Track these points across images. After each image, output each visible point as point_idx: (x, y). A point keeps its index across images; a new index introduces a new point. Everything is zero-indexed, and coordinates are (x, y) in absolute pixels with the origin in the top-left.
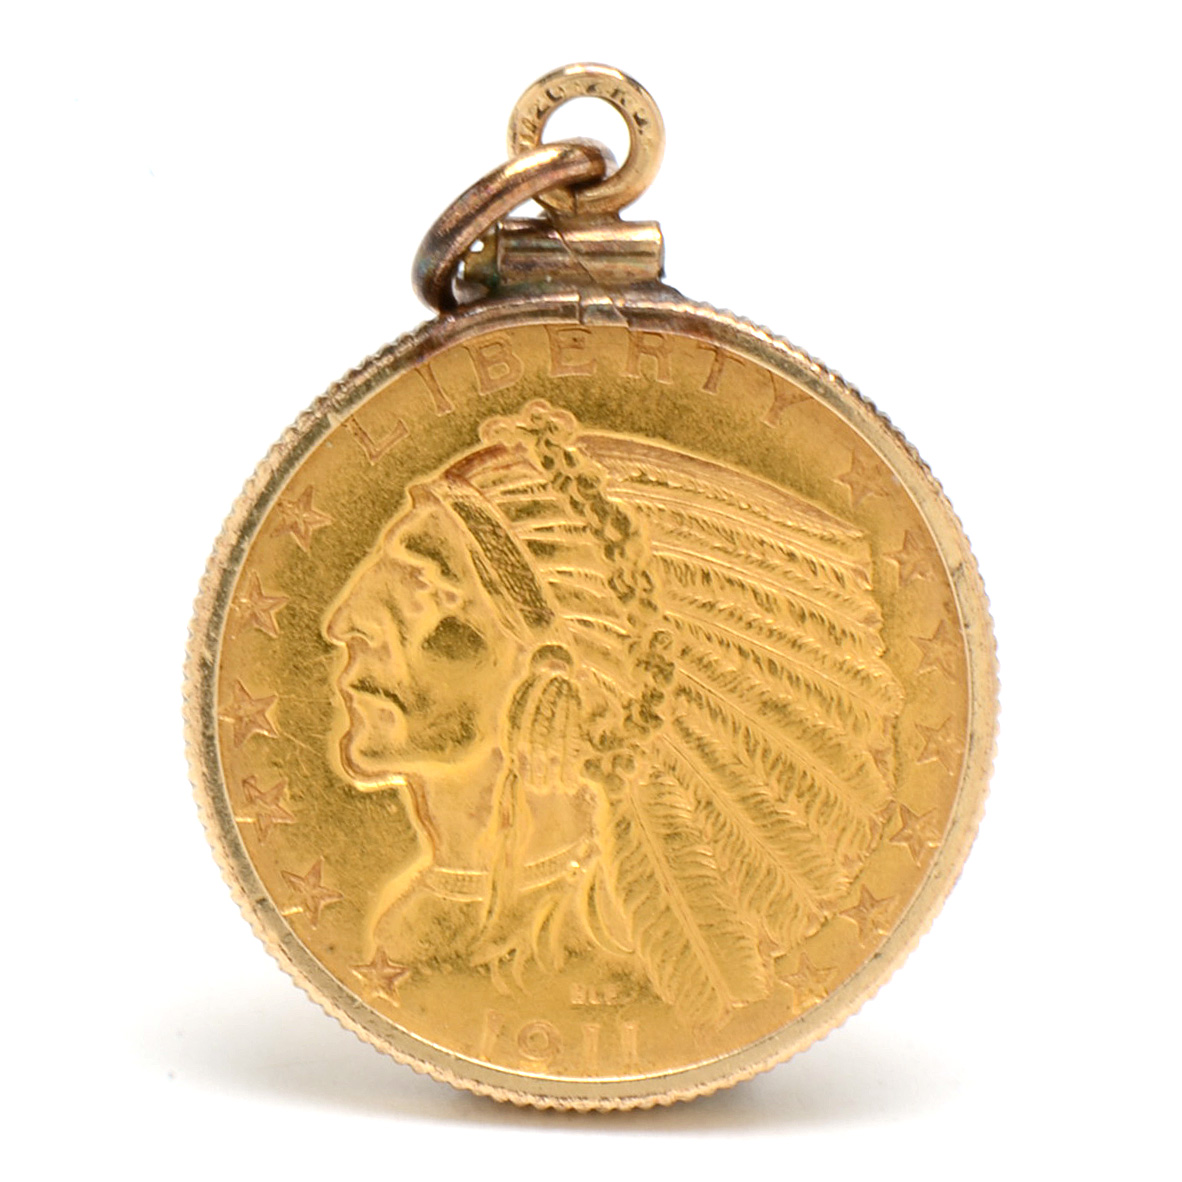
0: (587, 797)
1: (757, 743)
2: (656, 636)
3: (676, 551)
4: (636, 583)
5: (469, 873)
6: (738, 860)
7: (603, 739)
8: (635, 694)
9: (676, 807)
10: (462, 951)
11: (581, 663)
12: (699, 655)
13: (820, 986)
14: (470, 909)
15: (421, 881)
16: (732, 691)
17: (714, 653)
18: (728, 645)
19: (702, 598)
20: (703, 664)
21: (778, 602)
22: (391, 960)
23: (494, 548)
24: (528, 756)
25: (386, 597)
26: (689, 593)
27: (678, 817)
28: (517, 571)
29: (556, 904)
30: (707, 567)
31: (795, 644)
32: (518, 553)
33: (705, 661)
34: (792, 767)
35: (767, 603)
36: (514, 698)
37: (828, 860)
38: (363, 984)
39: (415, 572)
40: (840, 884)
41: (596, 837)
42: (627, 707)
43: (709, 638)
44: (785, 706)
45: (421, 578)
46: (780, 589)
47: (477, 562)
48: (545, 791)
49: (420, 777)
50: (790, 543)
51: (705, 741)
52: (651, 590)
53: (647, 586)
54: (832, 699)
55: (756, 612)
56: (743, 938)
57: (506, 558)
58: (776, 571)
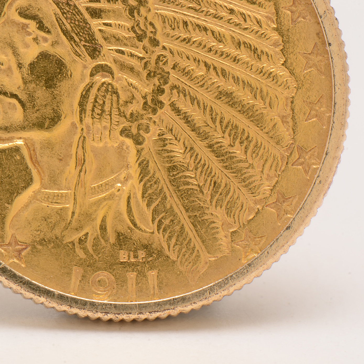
0: (124, 147)
1: (217, 114)
2: (159, 57)
3: (168, 10)
4: (147, 29)
5: (61, 191)
6: (209, 179)
7: (132, 114)
8: (147, 89)
9: (174, 151)
10: (59, 235)
11: (118, 73)
12: (183, 67)
13: (256, 247)
14: (62, 211)
15: (34, 197)
16: (202, 86)
17: (192, 66)
18: (199, 61)
19: (184, 36)
20: (186, 73)
21: (225, 36)
22: (19, 241)
23: (68, 11)
24: (91, 126)
25: (9, 41)
26: (176, 33)
27: (175, 156)
28: (81, 24)
29: (110, 207)
30: (186, 19)
31: (235, 60)
32: (82, 14)
33: (186, 71)
34: (236, 127)
35: (220, 38)
36: (82, 94)
37: (258, 177)
38: (5, 255)
39: (25, 27)
40: (265, 190)
41: (130, 169)
42: (145, 97)
43: (188, 58)
44: (231, 93)
45: (28, 30)
46: (226, 29)
47: (59, 19)
48: (101, 145)
49: (32, 140)
50: (231, 3)
51: (188, 114)
52: (155, 32)
53: (153, 30)
54: (257, 88)
55: (214, 42)
56: (214, 222)
57: (74, 17)
58: (224, 19)
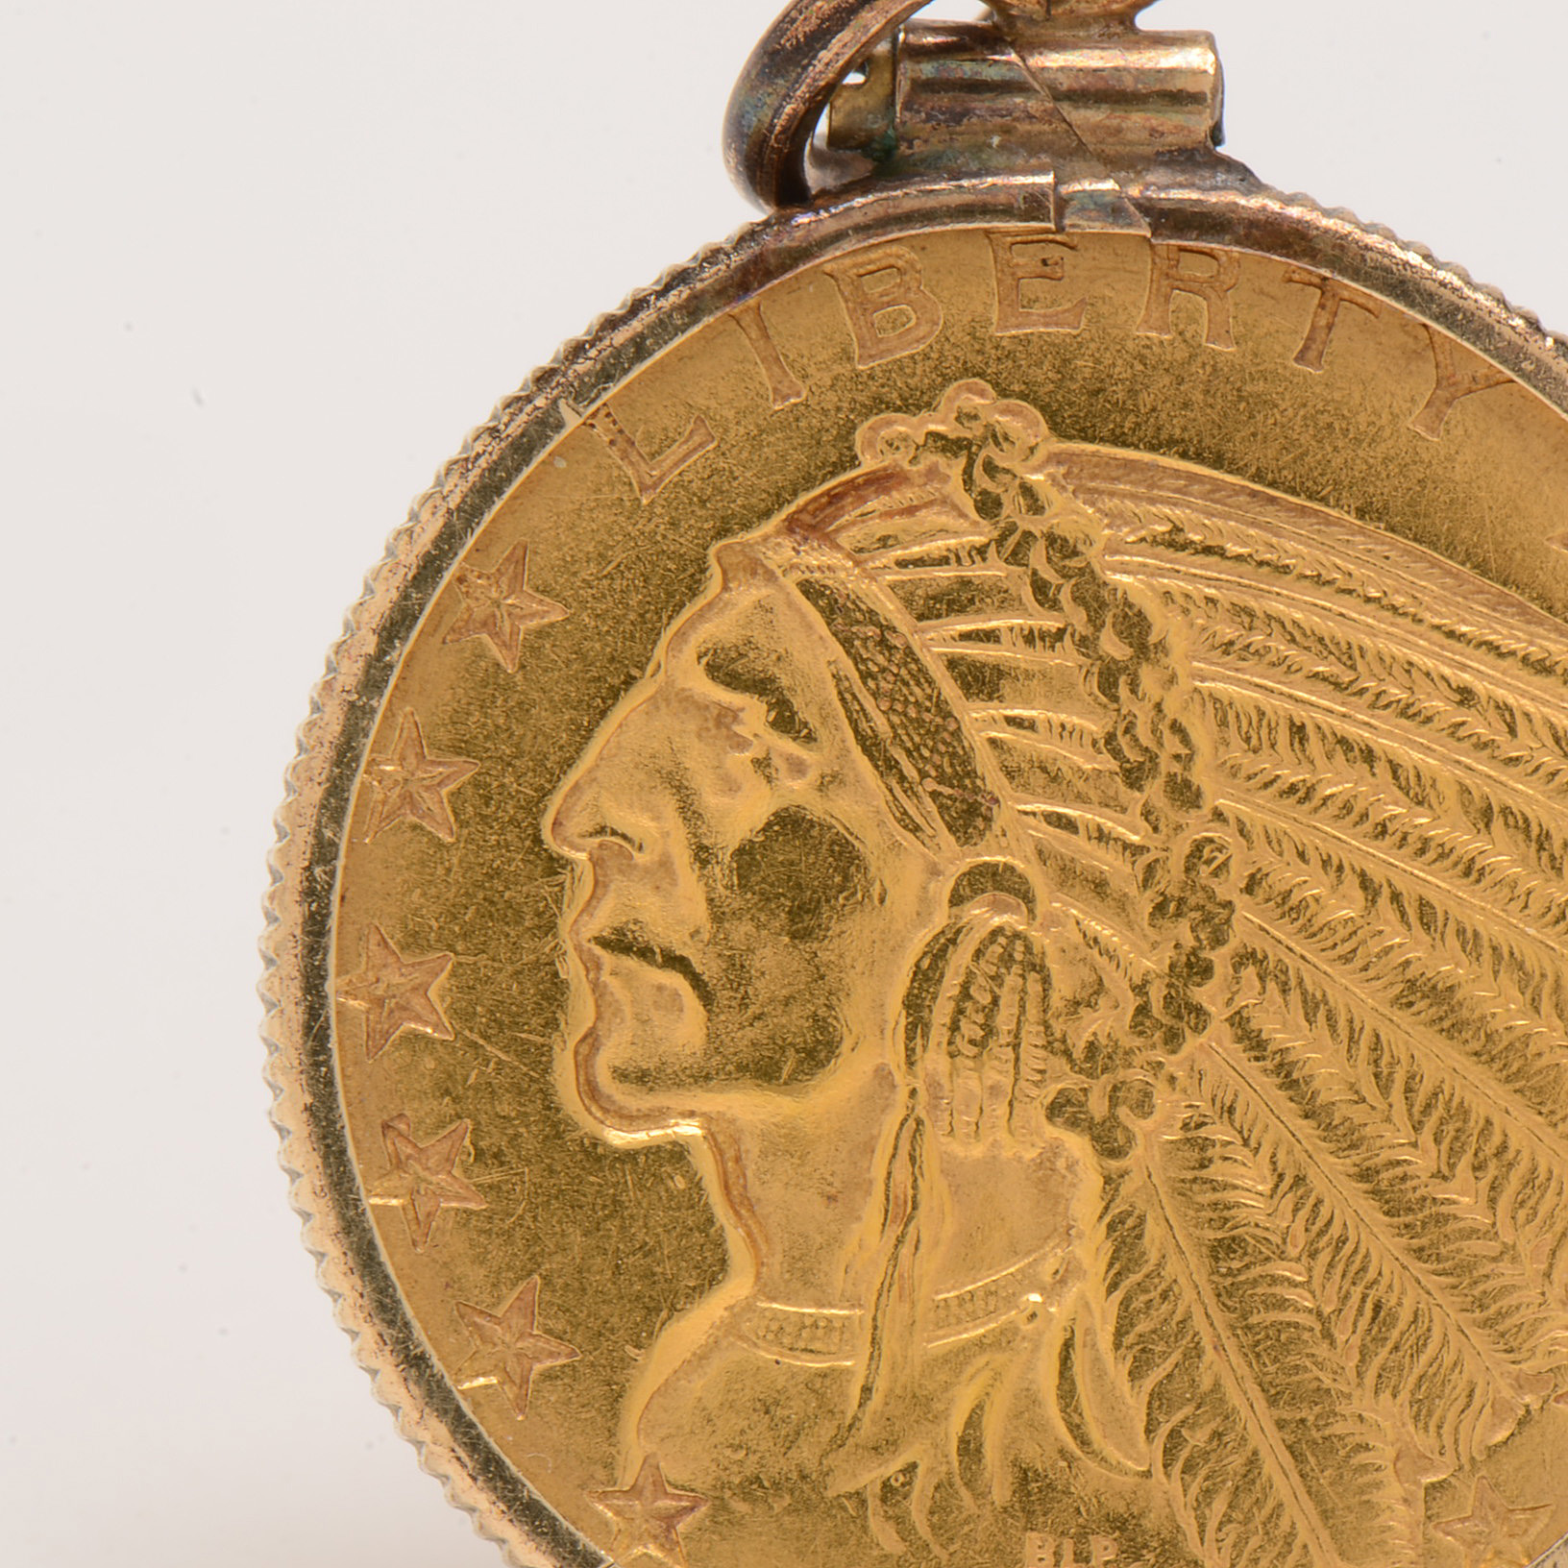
0: (1061, 1164)
1: (1395, 1062)
2: (1198, 847)
3: (1239, 682)
4: (1161, 744)
5: (826, 1311)
6: (1357, 1293)
7: (1092, 1048)
8: (1152, 963)
9: (1235, 1187)
10: (811, 1466)
11: (1049, 900)
12: (1284, 887)
13: (1515, 1542)
14: (827, 1382)
15: (731, 1327)
16: (1346, 959)
17: (1314, 886)
18: (1340, 868)
19: (1290, 775)
20: (1288, 906)
21: (1439, 785)
22: (669, 1483)
23: (883, 670)
24: (945, 1081)
25: (669, 766)
26: (1265, 763)
27: (1238, 1205)
28: (927, 717)
29: (997, 1376)
30: (1301, 715)
31: (1470, 870)
32: (930, 682)
33: (1294, 900)
34: (1464, 1112)
35: (1416, 790)
36: (917, 965)
37: (1532, 1294)
38: (615, 1529)
39: (726, 717)
40: (1554, 1341)
41: (1076, 1242)
42: (1140, 989)
43: (1302, 855)
44: (1451, 988)
45: (737, 728)
46: (1443, 759)
47: (848, 696)
48: (977, 1151)
49: (732, 1121)
50: (1464, 667)
51: (1291, 1057)
52: (1190, 758)
53: (1184, 751)
54: (1543, 976)
55: (1396, 804)
56: (1367, 1448)
57: (905, 690)
58: (1436, 724)
